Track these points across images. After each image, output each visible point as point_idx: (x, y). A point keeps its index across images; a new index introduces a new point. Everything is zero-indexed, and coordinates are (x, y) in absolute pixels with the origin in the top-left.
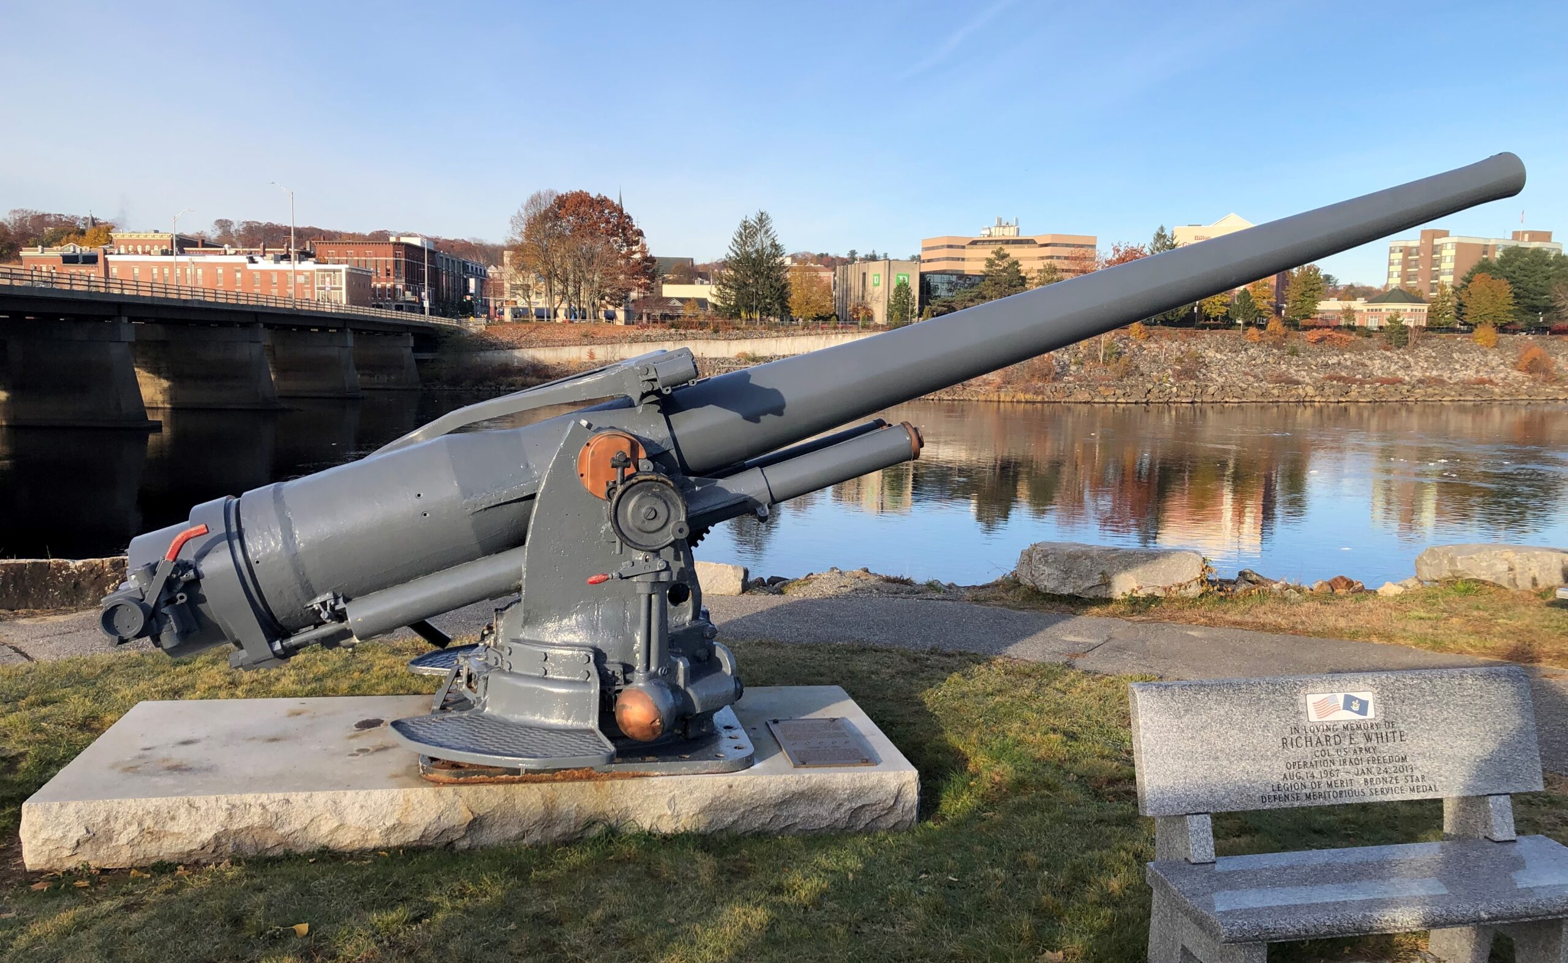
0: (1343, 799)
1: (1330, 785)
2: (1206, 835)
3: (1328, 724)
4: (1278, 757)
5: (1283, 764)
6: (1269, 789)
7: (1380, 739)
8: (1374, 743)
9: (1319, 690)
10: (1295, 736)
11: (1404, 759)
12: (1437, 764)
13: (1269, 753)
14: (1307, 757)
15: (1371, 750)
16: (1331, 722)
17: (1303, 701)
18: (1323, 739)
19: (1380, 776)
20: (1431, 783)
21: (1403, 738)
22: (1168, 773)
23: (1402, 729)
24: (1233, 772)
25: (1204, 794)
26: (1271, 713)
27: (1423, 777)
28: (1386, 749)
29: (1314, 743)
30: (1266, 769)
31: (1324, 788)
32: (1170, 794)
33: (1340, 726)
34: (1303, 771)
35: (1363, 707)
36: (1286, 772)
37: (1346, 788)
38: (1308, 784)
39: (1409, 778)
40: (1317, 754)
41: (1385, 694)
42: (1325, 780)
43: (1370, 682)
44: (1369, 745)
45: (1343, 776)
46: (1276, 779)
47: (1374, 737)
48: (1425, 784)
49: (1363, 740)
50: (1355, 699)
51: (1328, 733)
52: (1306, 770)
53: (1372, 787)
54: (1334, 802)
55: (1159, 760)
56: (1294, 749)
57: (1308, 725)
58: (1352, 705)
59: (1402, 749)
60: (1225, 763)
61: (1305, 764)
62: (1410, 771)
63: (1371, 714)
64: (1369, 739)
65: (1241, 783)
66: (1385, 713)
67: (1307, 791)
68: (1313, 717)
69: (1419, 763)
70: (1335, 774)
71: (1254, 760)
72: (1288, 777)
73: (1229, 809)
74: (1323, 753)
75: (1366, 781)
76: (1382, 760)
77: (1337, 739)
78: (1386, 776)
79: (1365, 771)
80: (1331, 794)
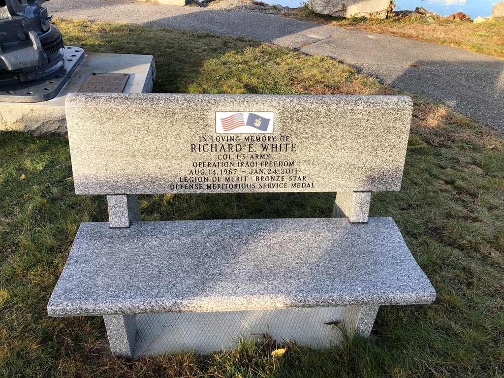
0: (237, 190)
1: (228, 180)
2: (122, 209)
3: (232, 136)
4: (187, 158)
5: (190, 163)
6: (177, 180)
7: (274, 149)
8: (269, 151)
9: (228, 108)
10: (202, 144)
11: (292, 164)
12: (318, 169)
13: (179, 155)
14: (211, 159)
15: (266, 157)
16: (235, 134)
17: (213, 117)
18: (226, 147)
19: (269, 175)
20: (310, 182)
21: (294, 149)
22: (92, 165)
23: (294, 142)
24: (147, 167)
25: (122, 181)
26: (183, 124)
27: (304, 178)
28: (277, 156)
29: (218, 149)
30: (176, 166)
31: (223, 181)
32: (94, 180)
33: (242, 138)
34: (207, 170)
35: (265, 123)
36: (193, 169)
37: (240, 182)
38: (210, 178)
39: (293, 178)
40: (220, 157)
41: (285, 115)
42: (224, 176)
43: (275, 104)
44: (265, 153)
45: (239, 174)
46: (184, 173)
47: (270, 147)
48: (305, 182)
49: (260, 149)
50: (258, 117)
51: (232, 142)
52: (210, 168)
53: (262, 183)
54: (229, 191)
55: (84, 155)
56: (201, 153)
57: (215, 136)
58: (255, 122)
59: (292, 157)
60: (141, 160)
61: (209, 164)
62: (294, 172)
63: (270, 129)
64: (265, 148)
65: (154, 175)
66: (282, 129)
67: (209, 183)
68: (220, 129)
69: (303, 168)
70: (233, 172)
71: (166, 159)
72: (194, 172)
73: (143, 193)
74: (225, 157)
75: (257, 178)
76: (273, 164)
77: (239, 147)
78: (274, 175)
79: (258, 171)
80: (228, 186)
